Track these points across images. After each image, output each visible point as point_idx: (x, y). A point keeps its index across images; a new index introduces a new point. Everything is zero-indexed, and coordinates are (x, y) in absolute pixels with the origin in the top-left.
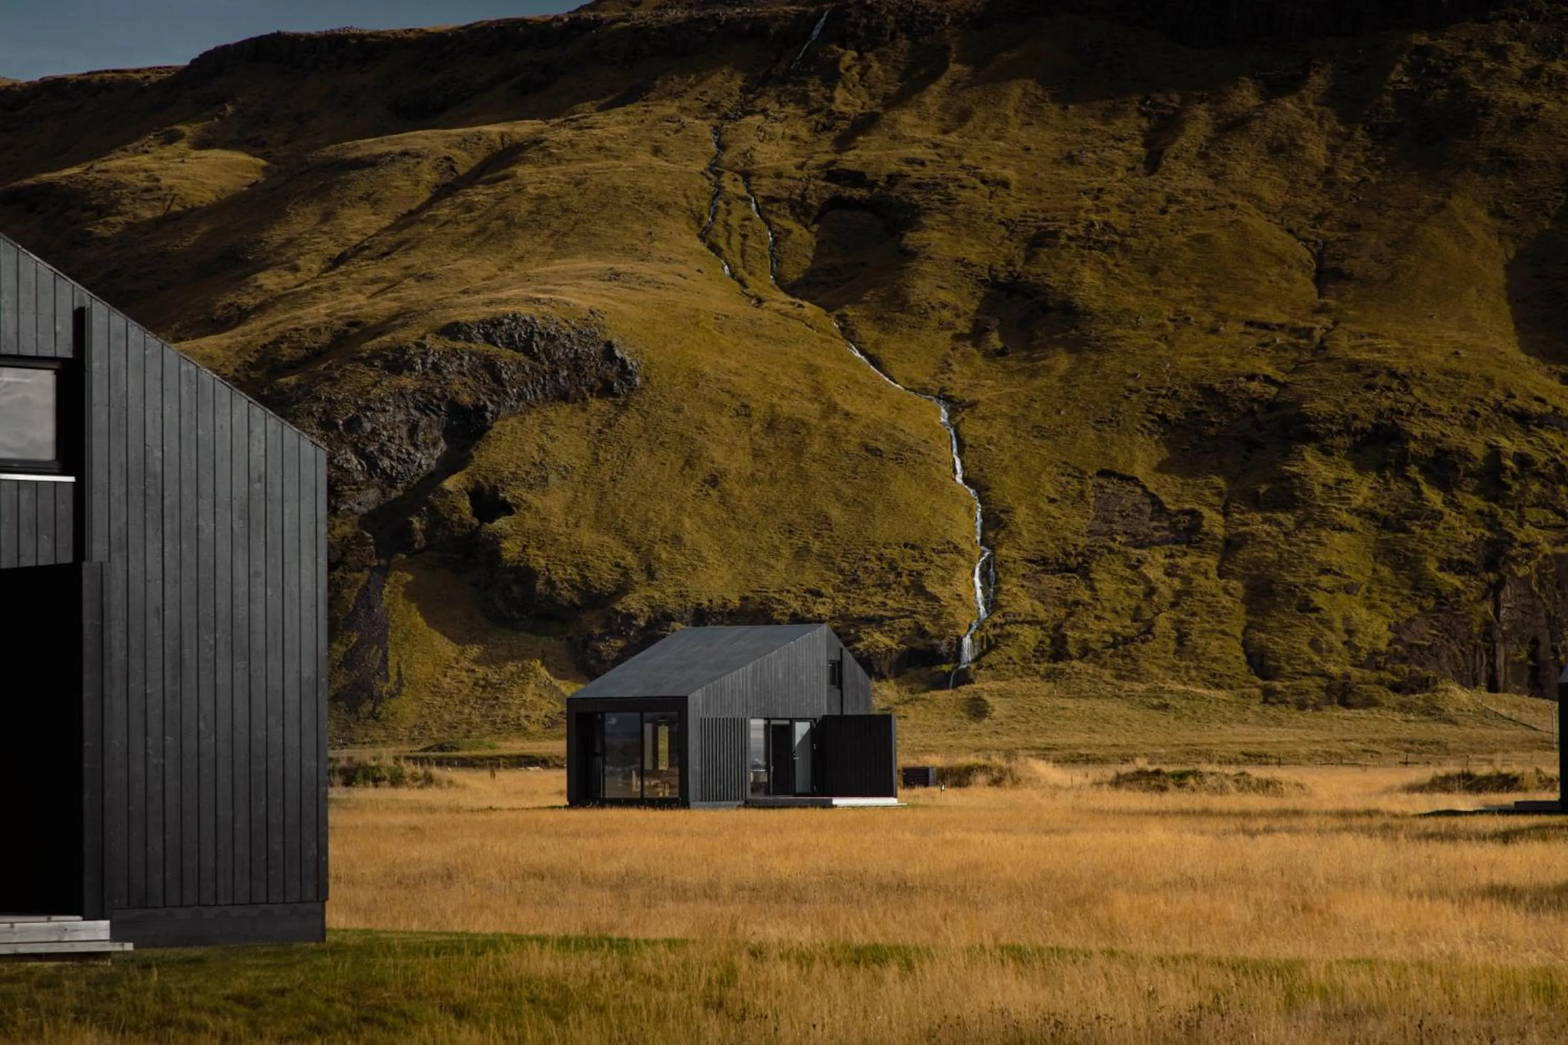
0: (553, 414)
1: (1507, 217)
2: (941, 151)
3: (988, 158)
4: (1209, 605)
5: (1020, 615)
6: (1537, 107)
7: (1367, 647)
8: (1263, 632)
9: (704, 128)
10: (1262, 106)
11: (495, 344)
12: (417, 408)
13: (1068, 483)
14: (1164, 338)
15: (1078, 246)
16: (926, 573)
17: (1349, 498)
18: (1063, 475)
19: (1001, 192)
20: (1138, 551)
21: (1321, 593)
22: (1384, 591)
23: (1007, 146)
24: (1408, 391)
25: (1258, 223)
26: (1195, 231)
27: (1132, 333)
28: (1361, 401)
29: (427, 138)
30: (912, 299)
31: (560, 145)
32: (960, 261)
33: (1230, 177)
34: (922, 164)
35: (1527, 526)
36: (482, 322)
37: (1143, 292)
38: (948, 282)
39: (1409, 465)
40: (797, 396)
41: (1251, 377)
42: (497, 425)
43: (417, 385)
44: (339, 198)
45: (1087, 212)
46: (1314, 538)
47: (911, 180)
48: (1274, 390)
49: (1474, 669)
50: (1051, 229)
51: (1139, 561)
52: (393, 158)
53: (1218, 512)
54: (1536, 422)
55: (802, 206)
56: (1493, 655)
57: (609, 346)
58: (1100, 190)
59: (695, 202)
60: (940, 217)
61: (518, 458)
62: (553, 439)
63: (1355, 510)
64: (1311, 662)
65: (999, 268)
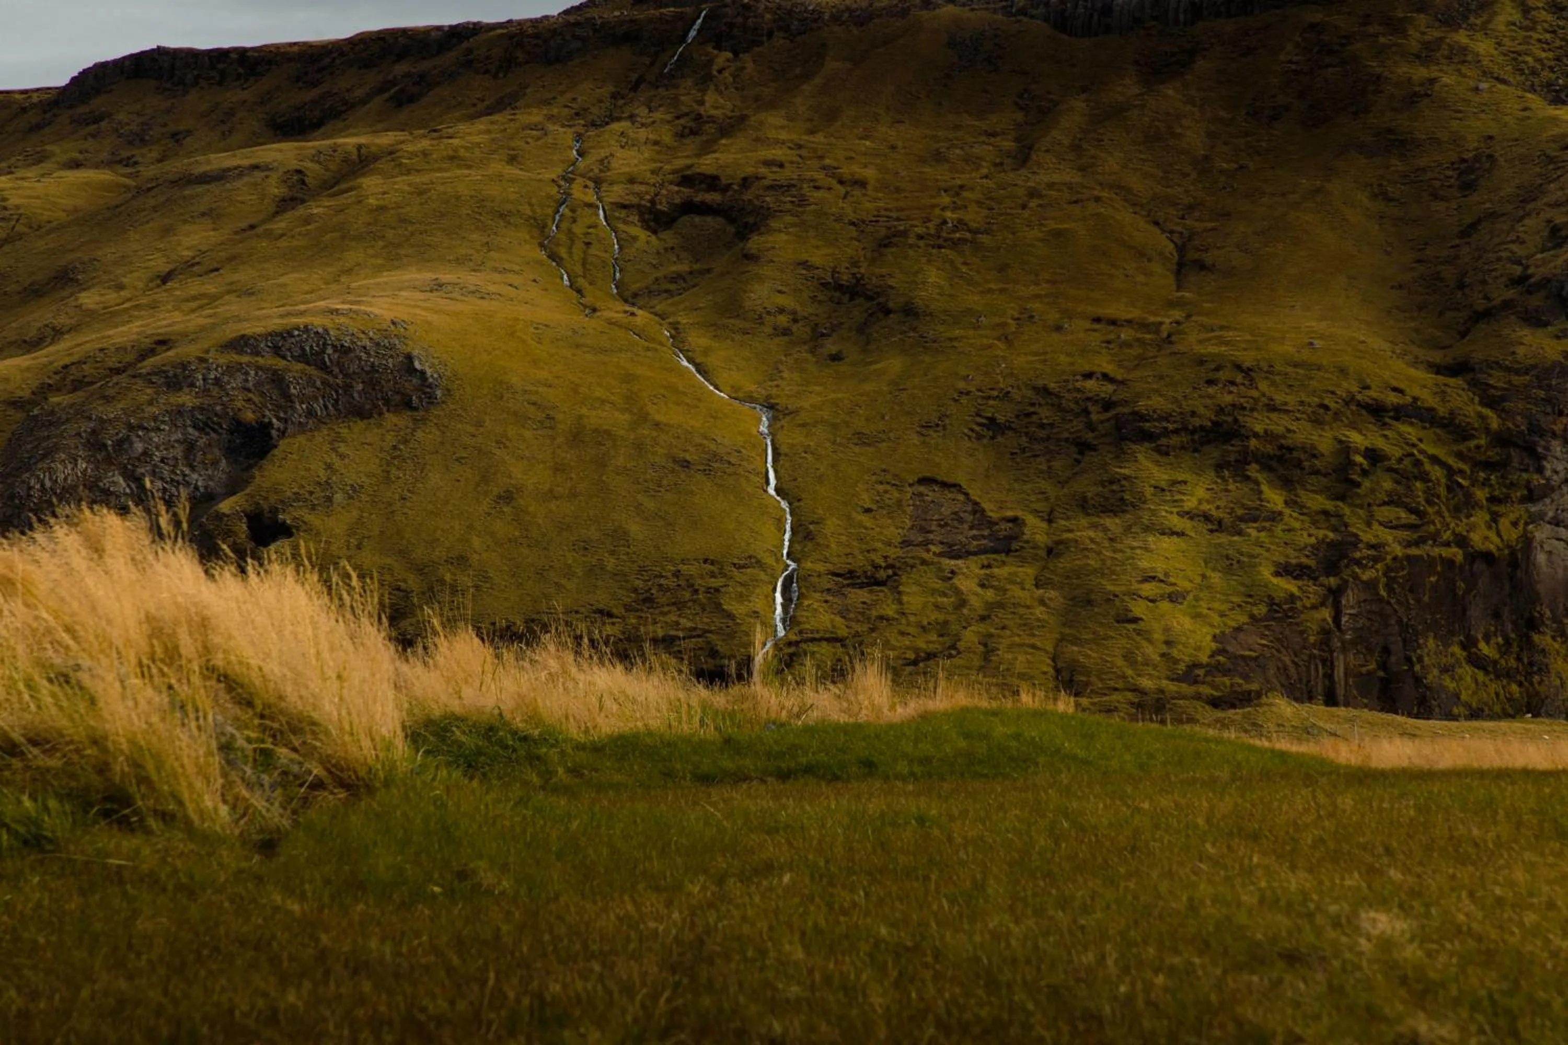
0: (346, 431)
1: (1391, 200)
2: (804, 152)
3: (852, 158)
4: (1021, 617)
5: (818, 632)
6: (1432, 81)
7: (1187, 659)
8: (1076, 645)
9: (565, 135)
10: (1141, 94)
11: (284, 357)
12: (194, 427)
13: (886, 492)
14: (1006, 338)
15: (927, 245)
16: (723, 590)
17: (1182, 501)
18: (881, 483)
19: (857, 192)
20: (953, 562)
21: (1141, 601)
22: (1213, 599)
23: (873, 145)
24: (1252, 384)
25: (1125, 216)
26: (1052, 225)
27: (971, 332)
28: (1201, 396)
29: (280, 151)
30: (748, 304)
31: (414, 155)
32: (804, 264)
33: (1099, 169)
34: (781, 166)
35: (1376, 526)
36: (270, 334)
37: (990, 291)
38: (788, 285)
39: (1249, 463)
40: (608, 407)
41: (1089, 376)
42: (283, 444)
43: (197, 402)
44: (182, 214)
45: (943, 209)
46: (1140, 544)
47: (766, 183)
48: (1110, 388)
49: (1309, 681)
50: (902, 228)
51: (953, 572)
52: (240, 172)
53: (1043, 519)
54: (1392, 414)
55: (650, 212)
56: (1329, 664)
57: (409, 358)
58: (961, 187)
59: (539, 211)
60: (789, 219)
61: (303, 477)
62: (342, 457)
63: (1187, 513)
64: (1124, 677)
65: (843, 270)
